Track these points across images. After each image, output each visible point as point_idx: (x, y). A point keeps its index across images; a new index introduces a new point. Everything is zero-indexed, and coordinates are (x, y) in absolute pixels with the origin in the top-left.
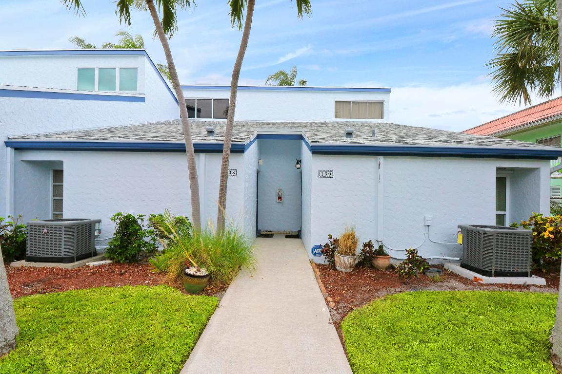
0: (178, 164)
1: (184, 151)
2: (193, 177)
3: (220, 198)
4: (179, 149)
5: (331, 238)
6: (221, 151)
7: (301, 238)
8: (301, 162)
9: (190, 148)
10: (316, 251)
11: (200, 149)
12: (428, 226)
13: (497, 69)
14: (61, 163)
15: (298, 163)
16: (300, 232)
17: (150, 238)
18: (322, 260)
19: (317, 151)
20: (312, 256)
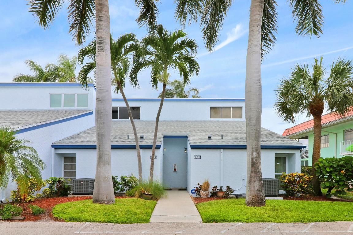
0: (133, 154)
1: (136, 148)
2: (139, 159)
3: (151, 168)
4: (133, 147)
5: (199, 184)
6: (152, 148)
7: (187, 190)
8: (187, 149)
9: (138, 147)
10: (193, 191)
11: (142, 147)
12: (244, 179)
13: (278, 108)
14: (75, 154)
15: (185, 150)
16: (187, 188)
17: (122, 185)
18: (195, 195)
19: (193, 147)
20: (191, 194)
